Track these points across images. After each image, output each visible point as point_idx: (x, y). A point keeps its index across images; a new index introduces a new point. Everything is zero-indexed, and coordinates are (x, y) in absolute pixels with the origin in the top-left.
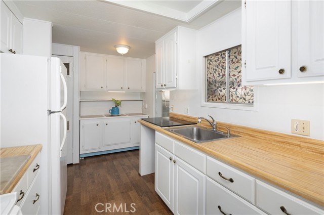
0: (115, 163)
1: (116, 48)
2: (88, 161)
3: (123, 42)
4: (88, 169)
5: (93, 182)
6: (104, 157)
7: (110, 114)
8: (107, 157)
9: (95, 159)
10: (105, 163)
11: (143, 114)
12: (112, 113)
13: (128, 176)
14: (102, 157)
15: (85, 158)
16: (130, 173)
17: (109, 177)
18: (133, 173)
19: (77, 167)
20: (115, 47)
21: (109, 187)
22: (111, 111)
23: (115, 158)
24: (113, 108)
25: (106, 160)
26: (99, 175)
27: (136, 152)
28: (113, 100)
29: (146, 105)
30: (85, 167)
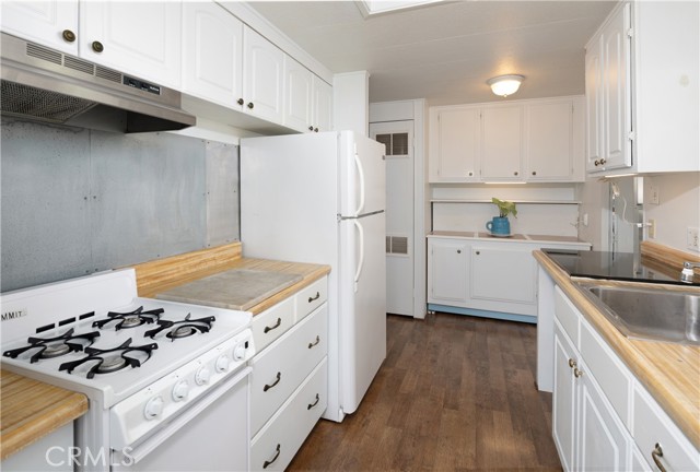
0: (490, 340)
1: (490, 85)
2: (440, 319)
3: (506, 68)
4: (435, 336)
5: (434, 361)
6: (472, 321)
7: (490, 233)
8: (479, 324)
9: (454, 320)
10: (469, 335)
11: (579, 240)
12: (492, 230)
13: (506, 377)
14: (467, 321)
15: (437, 313)
16: (515, 372)
17: (465, 364)
18: (521, 376)
19: (419, 324)
20: (489, 82)
21: (458, 382)
22: (490, 226)
23: (495, 332)
24: (494, 218)
25: (474, 329)
26: (449, 352)
27: (530, 329)
28: (495, 202)
29: (586, 216)
30: (431, 329)
